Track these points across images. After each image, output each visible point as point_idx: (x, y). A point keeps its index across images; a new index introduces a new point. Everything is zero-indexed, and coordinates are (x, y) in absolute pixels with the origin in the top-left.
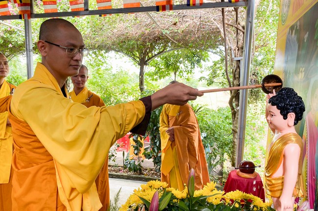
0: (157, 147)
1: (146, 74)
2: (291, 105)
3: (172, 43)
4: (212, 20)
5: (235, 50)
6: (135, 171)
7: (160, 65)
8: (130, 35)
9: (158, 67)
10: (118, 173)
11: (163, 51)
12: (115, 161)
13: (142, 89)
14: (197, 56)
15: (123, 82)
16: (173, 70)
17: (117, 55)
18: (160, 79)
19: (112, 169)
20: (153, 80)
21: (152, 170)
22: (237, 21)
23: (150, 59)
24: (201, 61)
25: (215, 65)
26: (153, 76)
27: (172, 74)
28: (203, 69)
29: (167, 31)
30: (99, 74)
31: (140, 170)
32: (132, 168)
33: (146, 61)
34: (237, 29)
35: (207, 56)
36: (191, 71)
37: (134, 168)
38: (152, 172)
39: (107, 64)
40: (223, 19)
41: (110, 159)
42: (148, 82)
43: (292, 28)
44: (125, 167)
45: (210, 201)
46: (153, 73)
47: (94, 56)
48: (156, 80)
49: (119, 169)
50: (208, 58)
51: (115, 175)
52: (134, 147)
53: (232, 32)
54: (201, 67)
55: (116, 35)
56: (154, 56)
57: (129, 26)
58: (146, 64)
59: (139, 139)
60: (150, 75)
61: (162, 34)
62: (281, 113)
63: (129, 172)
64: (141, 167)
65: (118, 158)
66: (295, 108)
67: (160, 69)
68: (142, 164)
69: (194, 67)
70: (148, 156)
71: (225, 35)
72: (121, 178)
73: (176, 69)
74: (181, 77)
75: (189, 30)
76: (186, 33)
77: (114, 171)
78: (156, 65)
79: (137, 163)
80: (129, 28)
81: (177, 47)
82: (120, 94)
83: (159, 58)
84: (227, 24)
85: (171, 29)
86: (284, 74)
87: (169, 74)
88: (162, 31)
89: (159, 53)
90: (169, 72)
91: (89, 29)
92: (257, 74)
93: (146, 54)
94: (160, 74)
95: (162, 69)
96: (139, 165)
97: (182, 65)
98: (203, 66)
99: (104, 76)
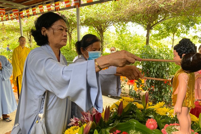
1: (152, 36)
6: (136, 97)
7: (163, 29)
8: (137, 11)
9: (161, 30)
12: (124, 90)
14: (192, 21)
15: (136, 42)
16: (172, 32)
17: (133, 24)
18: (162, 38)
20: (157, 39)
23: (154, 25)
24: (196, 24)
26: (157, 37)
27: (171, 34)
28: (197, 30)
29: (162, 5)
30: (122, 37)
31: (139, 97)
33: (152, 27)
36: (187, 32)
37: (134, 95)
39: (127, 30)
44: (130, 94)
46: (157, 35)
47: (119, 25)
48: (160, 39)
49: (127, 95)
52: (136, 83)
54: (195, 29)
55: (128, 12)
56: (157, 23)
57: (135, 5)
58: (152, 29)
60: (155, 36)
61: (159, 7)
62: (178, 54)
68: (141, 94)
69: (189, 29)
70: (144, 89)
73: (174, 31)
74: (178, 37)
75: (179, 2)
77: (123, 96)
79: (137, 93)
81: (174, 15)
82: (134, 49)
83: (162, 24)
85: (165, 3)
87: (169, 35)
89: (161, 21)
90: (169, 33)
94: (162, 35)
95: (164, 32)
96: (139, 94)
97: (179, 28)
98: (197, 27)
99: (125, 38)
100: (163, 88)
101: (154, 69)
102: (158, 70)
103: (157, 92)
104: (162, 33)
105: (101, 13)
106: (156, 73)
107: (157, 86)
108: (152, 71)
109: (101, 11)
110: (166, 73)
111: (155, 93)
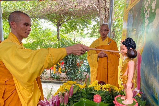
0: (68, 67)
1: (60, 31)
2: (131, 45)
3: (74, 15)
4: (94, 5)
5: (104, 20)
6: (56, 79)
7: (67, 26)
8: (53, 11)
9: (66, 27)
10: (48, 81)
11: (69, 19)
12: (46, 75)
13: (58, 38)
14: (86, 22)
15: (48, 35)
16: (74, 29)
17: (45, 21)
18: (67, 33)
19: (45, 78)
20: (64, 34)
21: (65, 78)
22: (105, 6)
23: (62, 23)
24: (88, 25)
25: (94, 27)
26: (64, 32)
27: (73, 31)
28: (88, 29)
29: (71, 9)
30: (36, 31)
31: (59, 78)
32: (55, 78)
34: (105, 10)
35: (91, 22)
36: (83, 29)
37: (56, 77)
38: (65, 79)
39: (40, 25)
40: (99, 4)
41: (44, 73)
42: (61, 35)
43: (130, 10)
44: (51, 77)
45: (95, 89)
46: (64, 30)
48: (65, 34)
49: (49, 78)
50: (91, 23)
51: (46, 81)
52: (56, 67)
53: (103, 11)
54: (88, 28)
55: (46, 11)
56: (64, 22)
58: (60, 26)
59: (58, 63)
60: (62, 31)
61: (69, 11)
62: (127, 48)
63: (54, 79)
64: (60, 77)
65: (47, 73)
66: (133, 46)
67: (67, 28)
68: (60, 76)
69: (84, 28)
70: (63, 71)
71: (100, 12)
72: (49, 83)
74: (78, 33)
75: (82, 9)
76: (81, 11)
77: (46, 79)
78: (65, 26)
79: (57, 75)
80: (52, 7)
81: (76, 17)
82: (47, 41)
83: (67, 23)
84: (100, 7)
85: (73, 8)
86: (127, 32)
87: (72, 31)
88: (69, 9)
89: (67, 20)
90: (72, 30)
91: (32, 7)
92: (115, 31)
93: (60, 20)
94: (67, 31)
95: (68, 28)
96: (59, 76)
97: (78, 27)
98: (89, 27)
99: (39, 32)
100: (76, 69)
101: (70, 56)
102: (73, 57)
103: (72, 73)
104: (67, 29)
105: (20, 9)
106: (72, 59)
107: (72, 68)
108: (69, 58)
109: (21, 7)
110: (78, 59)
111: (71, 74)
